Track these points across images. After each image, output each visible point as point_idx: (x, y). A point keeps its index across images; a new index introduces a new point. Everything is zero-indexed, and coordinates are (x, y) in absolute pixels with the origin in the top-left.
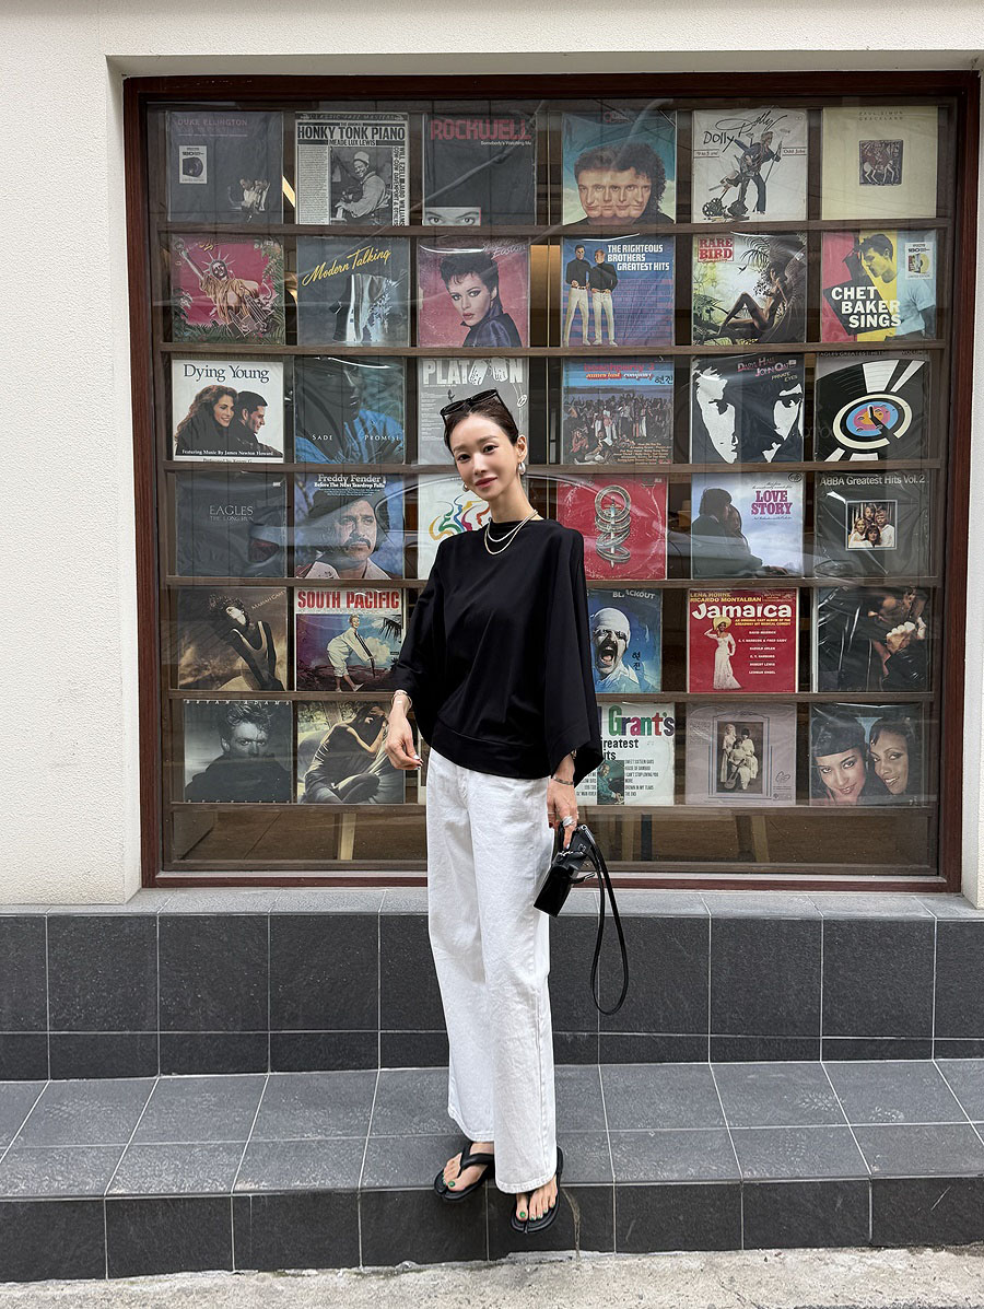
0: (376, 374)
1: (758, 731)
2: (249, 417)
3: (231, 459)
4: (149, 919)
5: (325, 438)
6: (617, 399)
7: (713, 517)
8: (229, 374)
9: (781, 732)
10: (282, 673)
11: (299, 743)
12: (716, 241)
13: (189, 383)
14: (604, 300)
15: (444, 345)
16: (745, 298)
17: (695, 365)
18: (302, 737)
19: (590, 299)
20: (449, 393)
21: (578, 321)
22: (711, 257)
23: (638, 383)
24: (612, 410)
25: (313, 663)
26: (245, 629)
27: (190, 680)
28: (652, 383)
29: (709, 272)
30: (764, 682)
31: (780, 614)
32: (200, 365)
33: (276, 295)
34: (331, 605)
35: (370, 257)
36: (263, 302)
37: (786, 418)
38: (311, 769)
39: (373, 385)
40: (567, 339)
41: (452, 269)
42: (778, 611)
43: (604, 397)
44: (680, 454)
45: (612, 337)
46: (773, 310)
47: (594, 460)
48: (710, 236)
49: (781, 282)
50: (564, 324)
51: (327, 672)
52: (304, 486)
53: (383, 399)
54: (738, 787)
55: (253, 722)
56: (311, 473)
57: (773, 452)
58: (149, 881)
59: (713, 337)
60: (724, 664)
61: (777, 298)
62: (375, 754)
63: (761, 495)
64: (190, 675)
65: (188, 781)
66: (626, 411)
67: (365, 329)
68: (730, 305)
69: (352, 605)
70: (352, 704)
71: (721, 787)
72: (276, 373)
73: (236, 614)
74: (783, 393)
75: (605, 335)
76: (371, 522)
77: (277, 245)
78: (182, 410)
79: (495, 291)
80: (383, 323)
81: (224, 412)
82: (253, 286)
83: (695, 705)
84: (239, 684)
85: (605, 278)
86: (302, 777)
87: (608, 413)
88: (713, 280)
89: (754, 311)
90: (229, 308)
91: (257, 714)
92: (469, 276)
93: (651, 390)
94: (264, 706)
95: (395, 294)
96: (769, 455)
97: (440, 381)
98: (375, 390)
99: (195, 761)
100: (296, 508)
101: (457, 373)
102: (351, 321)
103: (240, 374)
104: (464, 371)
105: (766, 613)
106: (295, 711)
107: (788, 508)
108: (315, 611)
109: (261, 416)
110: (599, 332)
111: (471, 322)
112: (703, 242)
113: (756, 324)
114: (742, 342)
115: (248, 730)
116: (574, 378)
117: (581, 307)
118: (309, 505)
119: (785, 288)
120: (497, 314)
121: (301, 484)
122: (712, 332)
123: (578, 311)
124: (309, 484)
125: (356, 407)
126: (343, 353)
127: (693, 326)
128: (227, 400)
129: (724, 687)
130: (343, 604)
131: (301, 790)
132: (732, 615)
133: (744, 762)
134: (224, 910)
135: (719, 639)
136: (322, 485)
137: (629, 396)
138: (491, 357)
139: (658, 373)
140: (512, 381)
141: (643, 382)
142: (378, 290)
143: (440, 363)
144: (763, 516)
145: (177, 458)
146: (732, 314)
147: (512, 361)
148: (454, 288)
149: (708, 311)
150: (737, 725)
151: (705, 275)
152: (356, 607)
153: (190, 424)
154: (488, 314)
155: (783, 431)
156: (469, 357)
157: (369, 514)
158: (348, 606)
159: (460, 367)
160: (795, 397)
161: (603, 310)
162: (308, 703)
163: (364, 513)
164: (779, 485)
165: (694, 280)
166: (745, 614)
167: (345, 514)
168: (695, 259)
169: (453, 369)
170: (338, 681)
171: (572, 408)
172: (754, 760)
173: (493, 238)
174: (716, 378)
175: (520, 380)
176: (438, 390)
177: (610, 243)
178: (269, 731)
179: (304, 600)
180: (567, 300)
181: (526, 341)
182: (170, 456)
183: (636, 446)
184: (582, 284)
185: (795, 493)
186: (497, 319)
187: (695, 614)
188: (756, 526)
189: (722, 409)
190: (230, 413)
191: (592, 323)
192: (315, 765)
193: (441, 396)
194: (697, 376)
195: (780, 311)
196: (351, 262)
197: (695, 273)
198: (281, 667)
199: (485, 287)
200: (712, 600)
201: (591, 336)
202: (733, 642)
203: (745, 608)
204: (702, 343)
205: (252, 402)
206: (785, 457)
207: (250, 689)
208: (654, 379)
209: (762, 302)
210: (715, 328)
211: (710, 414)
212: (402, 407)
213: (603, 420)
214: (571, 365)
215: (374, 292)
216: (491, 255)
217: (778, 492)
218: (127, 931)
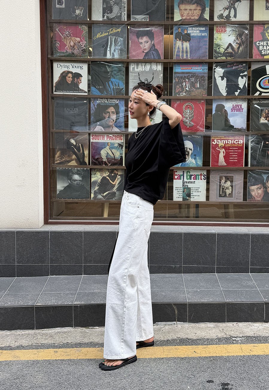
0: (116, 67)
1: (232, 178)
2: (77, 80)
3: (71, 94)
4: (47, 232)
5: (100, 87)
6: (190, 76)
7: (219, 113)
8: (71, 67)
9: (239, 179)
10: (86, 160)
11: (92, 181)
12: (221, 27)
13: (58, 70)
14: (187, 45)
15: (137, 58)
16: (230, 45)
17: (214, 65)
18: (93, 180)
19: (182, 44)
20: (139, 73)
21: (178, 51)
22: (220, 32)
23: (197, 71)
24: (189, 79)
25: (96, 157)
26: (75, 146)
27: (58, 162)
28: (201, 71)
29: (219, 36)
30: (234, 164)
31: (239, 143)
32: (62, 64)
33: (85, 42)
34: (102, 139)
35: (115, 31)
36: (81, 44)
37: (242, 82)
38: (95, 189)
39: (115, 71)
40: (175, 57)
41: (140, 35)
42: (238, 142)
43: (186, 75)
44: (209, 93)
45: (189, 56)
46: (239, 48)
47: (183, 95)
48: (220, 25)
49: (241, 40)
50: (174, 52)
51: (100, 160)
52: (94, 102)
53: (118, 75)
54: (225, 196)
55: (78, 175)
56: (96, 98)
57: (238, 93)
58: (46, 222)
59: (220, 57)
60: (222, 158)
61: (240, 45)
62: (115, 185)
63: (234, 106)
64: (58, 160)
65: (58, 192)
66: (193, 80)
67: (113, 53)
68: (226, 47)
69: (108, 139)
70: (108, 169)
71: (220, 196)
72: (85, 67)
73: (73, 141)
74: (241, 74)
75: (187, 56)
76: (114, 113)
77: (86, 27)
78: (56, 78)
79: (153, 42)
80: (118, 51)
81: (69, 79)
82: (78, 39)
83: (213, 170)
84: (73, 163)
85: (187, 38)
86: (93, 192)
87: (187, 80)
88: (220, 39)
89: (233, 48)
90: (71, 46)
91: (79, 172)
92: (145, 37)
93: (200, 73)
94: (81, 170)
95: (122, 42)
96: (237, 93)
97: (136, 70)
98: (116, 72)
99: (60, 186)
100: (91, 109)
101: (141, 67)
102: (109, 51)
103: (74, 67)
104: (143, 67)
105: (235, 142)
106: (91, 171)
107: (242, 110)
108: (97, 141)
109: (81, 80)
110: (185, 55)
111: (146, 51)
112: (217, 27)
113: (233, 53)
114: (229, 58)
115: (76, 177)
116: (177, 69)
117: (179, 47)
118: (95, 108)
119: (242, 41)
120: (154, 49)
121: (93, 101)
122: (220, 55)
123: (179, 48)
124: (95, 102)
125: (110, 78)
126: (106, 61)
127: (214, 53)
128: (70, 75)
129: (222, 165)
130: (106, 139)
131: (92, 195)
132: (224, 143)
133: (227, 188)
134: (69, 230)
135: (220, 150)
136: (99, 102)
137: (194, 75)
138: (152, 62)
139: (203, 68)
140: (158, 70)
141: (198, 71)
142: (117, 41)
143: (136, 64)
144: (234, 112)
145: (54, 93)
146: (226, 50)
147: (158, 63)
148: (140, 41)
149: (219, 49)
150: (225, 177)
151: (218, 37)
152: (109, 140)
153: (58, 83)
154: (151, 48)
155: (241, 86)
156: (145, 62)
157: (114, 111)
158: (107, 140)
159: (142, 65)
160: (245, 76)
161: (186, 48)
162: (95, 169)
163: (112, 111)
164: (240, 103)
165: (214, 39)
166: (228, 143)
167: (106, 111)
168: (215, 32)
169: (140, 66)
170: (104, 163)
171: (176, 79)
172: (230, 187)
173: (153, 25)
174: (221, 69)
175: (160, 70)
176: (135, 72)
177: (189, 27)
178: (83, 177)
179: (93, 138)
180: (175, 44)
181: (162, 58)
182: (52, 92)
183: (196, 90)
184: (180, 40)
185: (244, 105)
186: (154, 50)
187: (213, 143)
188: (233, 116)
189: (222, 79)
190: (71, 79)
191: (183, 52)
192: (97, 188)
193: (136, 74)
194: (215, 69)
195: (241, 49)
196: (109, 32)
197: (215, 37)
198: (86, 158)
199: (150, 40)
200: (218, 138)
201: (183, 56)
202: (225, 151)
203: (228, 141)
204: (217, 58)
205: (78, 76)
206: (241, 94)
207: (77, 165)
208: (202, 70)
209: (235, 46)
210: (221, 54)
211: (219, 81)
212: (124, 78)
213: (186, 82)
214: (176, 65)
215: (116, 41)
216: (152, 30)
217: (239, 105)
218: (40, 236)
